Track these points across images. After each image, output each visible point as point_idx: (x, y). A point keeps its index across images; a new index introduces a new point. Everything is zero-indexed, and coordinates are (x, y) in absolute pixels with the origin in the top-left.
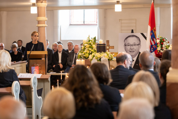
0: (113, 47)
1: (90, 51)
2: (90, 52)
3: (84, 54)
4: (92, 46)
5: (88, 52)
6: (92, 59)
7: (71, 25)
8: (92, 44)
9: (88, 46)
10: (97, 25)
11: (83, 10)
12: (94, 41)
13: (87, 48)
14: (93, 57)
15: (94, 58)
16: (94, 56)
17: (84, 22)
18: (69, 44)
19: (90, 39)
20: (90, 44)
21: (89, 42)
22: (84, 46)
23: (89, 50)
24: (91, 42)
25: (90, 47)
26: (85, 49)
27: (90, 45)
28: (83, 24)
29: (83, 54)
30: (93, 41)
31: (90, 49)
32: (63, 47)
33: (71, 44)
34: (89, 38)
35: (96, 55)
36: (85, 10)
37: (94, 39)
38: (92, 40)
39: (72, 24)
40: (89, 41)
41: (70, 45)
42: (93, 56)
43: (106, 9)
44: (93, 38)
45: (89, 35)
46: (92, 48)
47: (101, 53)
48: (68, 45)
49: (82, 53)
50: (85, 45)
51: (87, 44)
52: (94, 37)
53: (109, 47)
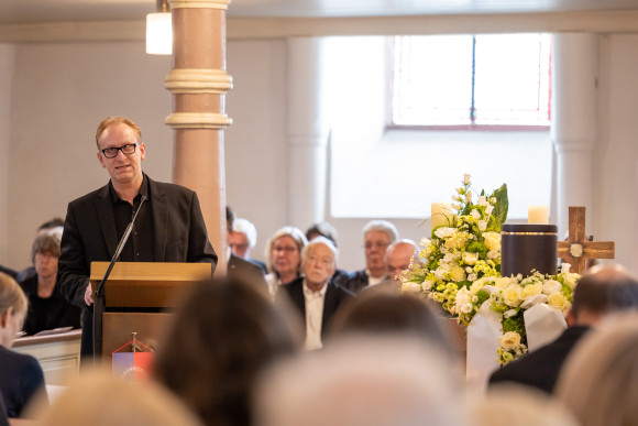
0: (611, 245)
1: (469, 269)
2: (467, 274)
3: (434, 289)
4: (480, 239)
5: (458, 274)
6: (473, 313)
7: (391, 128)
8: (482, 225)
9: (456, 237)
10: (547, 129)
11: (468, 38)
12: (496, 213)
13: (451, 251)
14: (480, 302)
15: (486, 305)
16: (483, 297)
17: (473, 109)
18: (375, 238)
19: (475, 201)
20: (470, 230)
21: (467, 218)
22: (434, 237)
23: (464, 266)
24: (475, 214)
25: (469, 246)
26: (442, 256)
27: (471, 236)
28: (468, 122)
29: (427, 284)
30: (490, 209)
31: (470, 258)
32: (337, 257)
33: (385, 239)
34: (463, 193)
35: (494, 290)
36: (479, 37)
37: (495, 200)
38: (484, 203)
39: (398, 122)
40: (467, 212)
41: (377, 242)
42: (475, 298)
43: (606, 35)
44: (489, 192)
45: (467, 176)
46: (483, 254)
47: (529, 279)
48: (368, 245)
49: (421, 279)
50: (441, 233)
51: (454, 226)
52: (498, 186)
53: (584, 247)
